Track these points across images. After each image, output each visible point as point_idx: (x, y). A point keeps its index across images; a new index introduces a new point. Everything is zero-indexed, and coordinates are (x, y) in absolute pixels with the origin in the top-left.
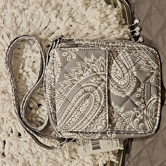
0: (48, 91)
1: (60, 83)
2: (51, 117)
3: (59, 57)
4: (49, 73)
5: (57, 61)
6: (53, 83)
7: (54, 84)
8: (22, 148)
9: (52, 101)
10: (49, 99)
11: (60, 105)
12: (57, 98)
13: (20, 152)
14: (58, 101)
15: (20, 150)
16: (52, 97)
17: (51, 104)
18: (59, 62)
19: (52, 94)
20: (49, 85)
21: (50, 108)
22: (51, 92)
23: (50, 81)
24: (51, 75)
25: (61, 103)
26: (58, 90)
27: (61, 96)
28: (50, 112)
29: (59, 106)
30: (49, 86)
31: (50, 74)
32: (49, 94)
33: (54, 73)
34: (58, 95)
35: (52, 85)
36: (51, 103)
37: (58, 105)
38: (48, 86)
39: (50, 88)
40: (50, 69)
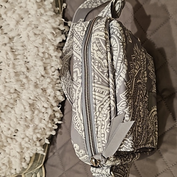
0: (97, 87)
2: (96, 130)
4: (99, 58)
6: (106, 74)
7: (108, 75)
9: (103, 104)
10: (97, 101)
16: (103, 98)
17: (100, 109)
19: (103, 92)
20: (99, 77)
21: (98, 115)
22: (102, 88)
23: (101, 71)
24: (103, 61)
28: (96, 122)
31: (101, 59)
32: (98, 92)
33: (107, 57)
35: (104, 76)
36: (100, 107)
38: (99, 79)
39: (101, 81)
40: (100, 51)
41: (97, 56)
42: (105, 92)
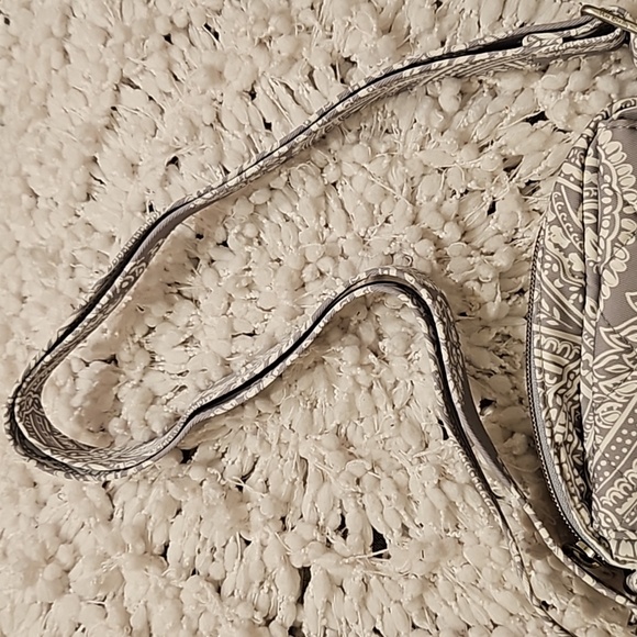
0: (547, 336)
1: (628, 295)
2: (556, 461)
3: (630, 168)
4: (556, 246)
5: (618, 184)
6: (574, 296)
7: (581, 300)
8: (393, 607)
9: (564, 387)
10: (547, 376)
11: (625, 405)
12: (608, 369)
13: (379, 627)
14: (615, 385)
15: (378, 618)
16: (563, 367)
17: (559, 400)
18: (625, 189)
19: (565, 349)
20: (552, 304)
21: (553, 418)
22: (561, 340)
23: (561, 286)
24: (566, 256)
25: (630, 398)
26: (614, 332)
27: (630, 363)
28: (552, 437)
29: (622, 410)
30: (555, 310)
31: (561, 250)
32: (549, 350)
33: (582, 246)
34: (617, 357)
35: (569, 303)
36: (556, 394)
37: (615, 405)
38: (551, 311)
39: (558, 318)
40: (561, 226)
41: (550, 240)
42: (571, 350)
